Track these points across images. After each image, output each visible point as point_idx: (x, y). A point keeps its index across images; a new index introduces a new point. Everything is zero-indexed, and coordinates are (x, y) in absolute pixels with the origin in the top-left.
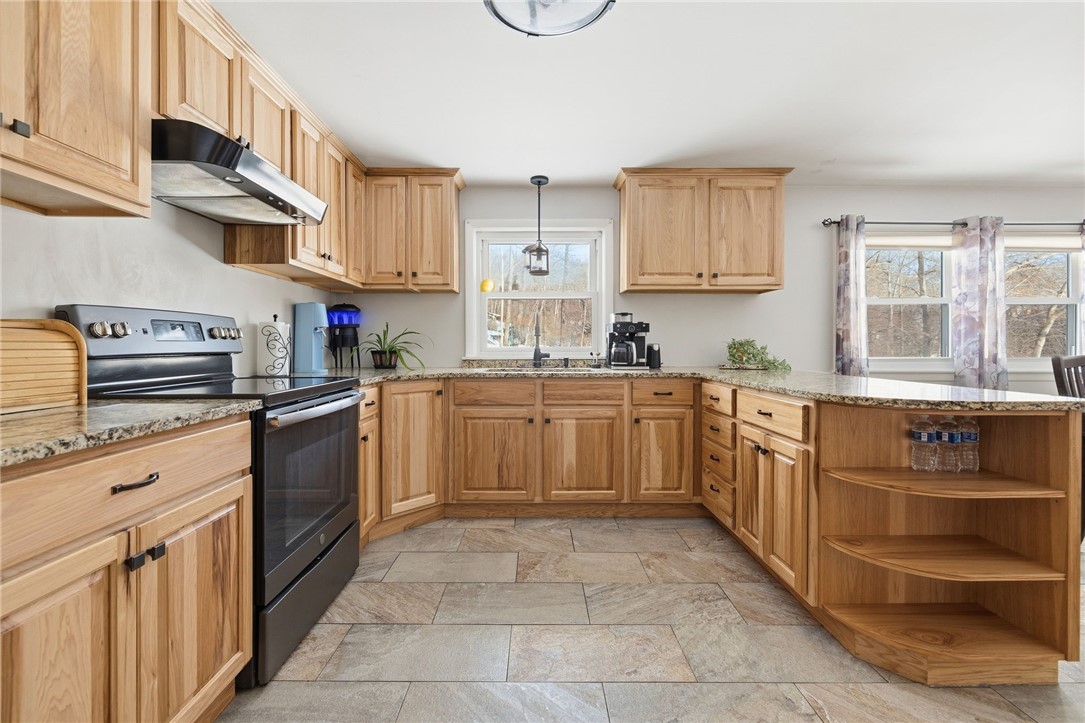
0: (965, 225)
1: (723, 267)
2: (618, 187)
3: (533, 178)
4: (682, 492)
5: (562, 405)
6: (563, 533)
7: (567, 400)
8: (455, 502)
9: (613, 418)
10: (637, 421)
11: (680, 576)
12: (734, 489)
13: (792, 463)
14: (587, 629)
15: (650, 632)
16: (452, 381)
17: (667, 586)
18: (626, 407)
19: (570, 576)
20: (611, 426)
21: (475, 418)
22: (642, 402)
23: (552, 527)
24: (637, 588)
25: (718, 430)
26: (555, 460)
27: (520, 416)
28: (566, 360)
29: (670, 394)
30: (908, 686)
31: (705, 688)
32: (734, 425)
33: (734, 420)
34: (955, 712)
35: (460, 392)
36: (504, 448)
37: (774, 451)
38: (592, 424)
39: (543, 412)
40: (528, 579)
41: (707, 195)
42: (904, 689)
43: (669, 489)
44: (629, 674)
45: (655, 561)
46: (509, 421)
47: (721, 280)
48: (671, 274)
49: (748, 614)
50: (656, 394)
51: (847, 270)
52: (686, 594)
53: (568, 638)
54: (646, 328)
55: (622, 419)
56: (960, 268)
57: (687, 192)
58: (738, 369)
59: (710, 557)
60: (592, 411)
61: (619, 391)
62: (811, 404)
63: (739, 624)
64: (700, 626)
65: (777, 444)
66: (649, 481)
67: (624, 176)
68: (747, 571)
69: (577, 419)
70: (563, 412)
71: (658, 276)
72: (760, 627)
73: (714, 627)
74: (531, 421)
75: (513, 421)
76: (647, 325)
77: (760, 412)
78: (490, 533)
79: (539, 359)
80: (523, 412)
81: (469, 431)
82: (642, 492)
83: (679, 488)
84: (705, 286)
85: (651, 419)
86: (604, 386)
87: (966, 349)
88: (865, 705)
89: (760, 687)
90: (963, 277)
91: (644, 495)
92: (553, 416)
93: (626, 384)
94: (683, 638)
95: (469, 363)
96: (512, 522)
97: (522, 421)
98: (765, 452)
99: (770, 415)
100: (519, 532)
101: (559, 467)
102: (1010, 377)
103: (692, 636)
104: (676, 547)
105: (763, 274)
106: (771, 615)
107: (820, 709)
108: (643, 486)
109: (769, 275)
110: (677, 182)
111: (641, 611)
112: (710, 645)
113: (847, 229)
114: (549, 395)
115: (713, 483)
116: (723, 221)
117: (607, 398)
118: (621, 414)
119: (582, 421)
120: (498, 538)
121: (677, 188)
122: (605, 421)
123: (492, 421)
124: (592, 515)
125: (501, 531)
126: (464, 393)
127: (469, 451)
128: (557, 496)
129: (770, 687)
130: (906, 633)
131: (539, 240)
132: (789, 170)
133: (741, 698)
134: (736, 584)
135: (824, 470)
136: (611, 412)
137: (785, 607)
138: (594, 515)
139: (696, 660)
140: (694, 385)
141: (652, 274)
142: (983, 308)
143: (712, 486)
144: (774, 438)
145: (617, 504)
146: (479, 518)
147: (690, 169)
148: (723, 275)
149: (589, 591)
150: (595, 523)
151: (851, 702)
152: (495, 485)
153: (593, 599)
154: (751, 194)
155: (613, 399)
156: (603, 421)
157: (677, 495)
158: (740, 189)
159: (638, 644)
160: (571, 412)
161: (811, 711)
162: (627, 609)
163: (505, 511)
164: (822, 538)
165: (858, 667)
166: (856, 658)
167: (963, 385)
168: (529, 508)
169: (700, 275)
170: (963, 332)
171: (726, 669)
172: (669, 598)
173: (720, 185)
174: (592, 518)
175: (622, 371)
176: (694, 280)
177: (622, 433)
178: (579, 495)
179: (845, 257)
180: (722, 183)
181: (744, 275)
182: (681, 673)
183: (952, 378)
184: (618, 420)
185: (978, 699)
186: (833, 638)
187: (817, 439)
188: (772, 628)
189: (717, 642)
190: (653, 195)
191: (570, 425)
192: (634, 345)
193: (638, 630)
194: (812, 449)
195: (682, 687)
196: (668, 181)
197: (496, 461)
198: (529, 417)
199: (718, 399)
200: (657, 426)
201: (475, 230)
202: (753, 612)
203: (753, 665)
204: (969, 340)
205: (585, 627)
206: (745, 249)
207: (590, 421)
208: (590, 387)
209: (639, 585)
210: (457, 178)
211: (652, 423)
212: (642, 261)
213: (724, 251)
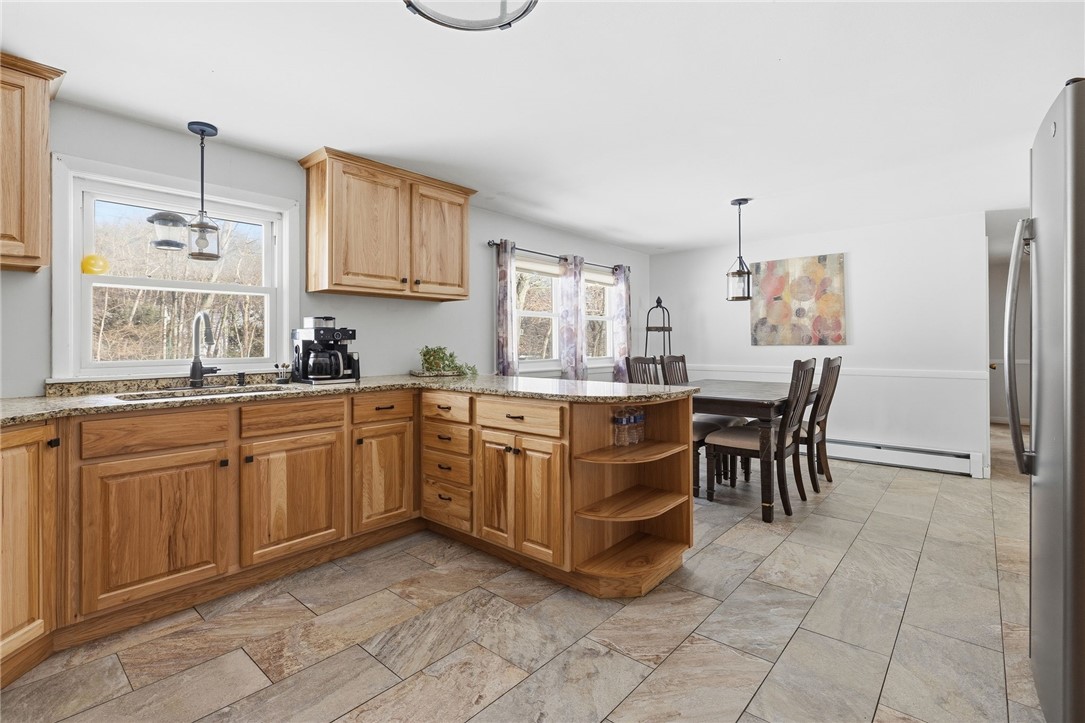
0: (566, 260)
1: (422, 275)
2: (307, 165)
3: (191, 124)
4: (403, 510)
5: (267, 436)
6: (282, 601)
7: (276, 428)
8: (80, 619)
9: (332, 443)
10: (360, 442)
11: (445, 593)
12: (472, 493)
13: (547, 457)
14: (404, 687)
15: (462, 655)
16: (74, 423)
17: (442, 607)
18: (346, 428)
19: (337, 643)
20: (330, 453)
21: (123, 475)
22: (364, 420)
23: (261, 598)
24: (418, 622)
25: (449, 439)
26: (259, 507)
27: (206, 459)
28: (241, 376)
29: (392, 407)
30: (635, 601)
31: (539, 675)
32: (471, 431)
33: (470, 427)
34: (662, 605)
35: (93, 437)
36: (178, 510)
37: (525, 449)
38: (307, 453)
39: (240, 447)
40: (287, 671)
41: (408, 198)
42: (635, 605)
43: (391, 511)
44: (477, 702)
45: (411, 589)
46: (187, 469)
47: (422, 287)
48: (375, 276)
49: (521, 601)
50: (378, 409)
51: (506, 286)
52: (462, 607)
53: (393, 706)
54: (352, 335)
55: (342, 442)
56: (562, 292)
57: (391, 191)
58: (437, 376)
59: (454, 565)
60: (306, 438)
61: (338, 410)
62: (566, 406)
63: (519, 612)
64: (496, 629)
65: (527, 442)
66: (371, 507)
67: (325, 156)
68: (492, 567)
69: (287, 451)
70: (269, 444)
71: (363, 277)
72: (534, 607)
73: (506, 624)
74: (224, 463)
75: (193, 468)
76: (354, 331)
77: (509, 416)
78: (169, 642)
79: (198, 376)
80: (210, 452)
81: (113, 498)
82: (364, 521)
83: (401, 507)
84: (407, 293)
85: (373, 437)
86: (321, 406)
87: (568, 353)
88: (627, 627)
89: (569, 652)
90: (565, 298)
91: (367, 524)
92: (255, 452)
93: (345, 400)
94: (491, 646)
95: (64, 388)
96: (194, 615)
97: (208, 466)
98: (517, 452)
99: (522, 418)
100: (216, 623)
101: (264, 517)
102: (589, 371)
103: (497, 641)
104: (419, 568)
105: (453, 285)
106: (534, 594)
107: (610, 644)
108: (365, 514)
109: (459, 286)
110: (382, 178)
111: (439, 642)
112: (515, 640)
113: (505, 251)
114: (249, 424)
115: (441, 492)
116: (424, 228)
117: (326, 420)
118: (340, 437)
119: (293, 453)
120: (189, 643)
121: (382, 184)
122: (323, 448)
123: (156, 474)
124: (302, 566)
125: (186, 632)
126: (102, 437)
127: (113, 529)
128: (262, 556)
129: (575, 647)
130: (628, 564)
131: (202, 211)
132: (474, 192)
133: (565, 667)
134: (494, 581)
135: (576, 458)
136: (329, 436)
137: (538, 583)
138: (307, 566)
139: (516, 658)
140: (414, 395)
141: (357, 274)
142: (577, 322)
143: (440, 496)
144: (525, 438)
145: (334, 544)
146: (128, 629)
147: (395, 168)
148: (424, 282)
149: (372, 648)
150: (314, 574)
151: (619, 629)
152: (164, 569)
153: (383, 654)
154: (446, 206)
155: (332, 421)
156: (320, 448)
157: (399, 515)
158: (436, 199)
159: (462, 672)
160: (280, 443)
161: (607, 650)
162: (425, 647)
163: (174, 604)
164: (574, 513)
165: (606, 604)
166: (601, 598)
167: (567, 378)
168: (216, 585)
169: (404, 281)
170: (566, 339)
171: (540, 651)
172: (452, 617)
173: (421, 191)
174: (305, 570)
175: (331, 386)
176: (398, 285)
177: (342, 458)
178: (290, 547)
179: (503, 276)
180: (423, 190)
181: (441, 284)
182: (514, 676)
183: (560, 374)
184: (338, 444)
185: (664, 592)
186: (580, 591)
187: (571, 433)
188: (542, 603)
189: (518, 635)
190: (358, 186)
191: (279, 459)
192: (340, 354)
193: (450, 660)
194: (566, 443)
195: (525, 686)
196: (374, 175)
197: (165, 534)
198: (220, 458)
199: (449, 408)
200: (380, 445)
201: (72, 173)
202: (521, 598)
203: (553, 638)
204: (570, 345)
205: (400, 686)
206: (441, 258)
207: (305, 451)
208: (305, 409)
209: (417, 618)
210: (52, 84)
211: (374, 442)
212: (346, 259)
213: (424, 259)
